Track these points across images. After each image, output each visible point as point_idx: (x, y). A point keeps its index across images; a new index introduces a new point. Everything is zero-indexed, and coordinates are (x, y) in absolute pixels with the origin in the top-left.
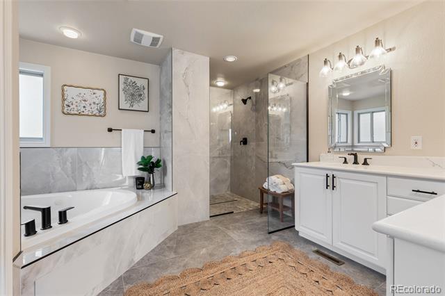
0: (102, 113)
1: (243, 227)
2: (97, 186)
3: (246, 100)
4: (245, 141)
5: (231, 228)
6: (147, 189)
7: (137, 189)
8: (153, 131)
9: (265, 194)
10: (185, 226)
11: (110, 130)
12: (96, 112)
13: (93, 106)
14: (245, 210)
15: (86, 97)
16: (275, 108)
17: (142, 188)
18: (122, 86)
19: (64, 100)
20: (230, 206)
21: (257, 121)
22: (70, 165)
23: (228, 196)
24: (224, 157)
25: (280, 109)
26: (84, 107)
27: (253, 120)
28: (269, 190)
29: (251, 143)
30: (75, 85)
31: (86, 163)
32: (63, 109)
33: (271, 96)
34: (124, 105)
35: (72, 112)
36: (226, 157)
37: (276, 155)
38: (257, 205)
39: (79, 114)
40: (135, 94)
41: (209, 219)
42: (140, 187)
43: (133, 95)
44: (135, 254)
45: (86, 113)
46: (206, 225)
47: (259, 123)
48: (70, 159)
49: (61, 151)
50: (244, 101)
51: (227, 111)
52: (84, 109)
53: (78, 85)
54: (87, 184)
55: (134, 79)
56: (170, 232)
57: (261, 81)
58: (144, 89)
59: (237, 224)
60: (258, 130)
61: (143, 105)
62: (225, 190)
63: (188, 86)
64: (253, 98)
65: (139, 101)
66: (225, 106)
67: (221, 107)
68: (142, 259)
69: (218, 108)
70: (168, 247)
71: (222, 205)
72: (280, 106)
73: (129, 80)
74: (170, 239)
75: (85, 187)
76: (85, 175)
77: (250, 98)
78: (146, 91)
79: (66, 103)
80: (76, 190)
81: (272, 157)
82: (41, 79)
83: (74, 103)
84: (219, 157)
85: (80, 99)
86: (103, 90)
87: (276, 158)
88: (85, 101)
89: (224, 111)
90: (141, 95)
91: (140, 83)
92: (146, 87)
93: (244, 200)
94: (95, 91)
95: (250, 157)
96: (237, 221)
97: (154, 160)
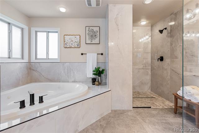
0: (79, 46)
1: (157, 123)
2: (77, 81)
3: (162, 31)
4: (162, 59)
5: (147, 121)
6: (96, 85)
7: (93, 84)
8: (102, 54)
9: (178, 100)
10: (115, 111)
11: (82, 54)
12: (76, 46)
13: (75, 43)
14: (161, 107)
15: (73, 39)
16: (188, 35)
17: (94, 84)
18: (87, 32)
19: (64, 41)
20: (149, 101)
21: (171, 44)
22: (66, 70)
23: (149, 93)
24: (146, 69)
25: (193, 35)
26: (72, 44)
27: (169, 44)
28: (183, 97)
29: (166, 60)
30: (68, 34)
31: (72, 70)
32: (64, 46)
33: (185, 23)
34: (88, 42)
35: (67, 47)
36: (148, 69)
37: (190, 69)
38: (172, 105)
39: (70, 48)
40: (93, 35)
41: (132, 109)
42: (94, 83)
43: (92, 36)
44: (79, 126)
45: (73, 47)
46: (129, 113)
47: (174, 45)
48: (66, 67)
49: (63, 64)
50: (161, 32)
51: (148, 40)
52: (71, 45)
53: (69, 34)
54: (73, 80)
55: (92, 28)
56: (105, 114)
57: (176, 14)
58: (97, 32)
59: (153, 119)
60: (173, 51)
61: (97, 41)
62: (147, 89)
63: (118, 25)
64: (169, 29)
65: (95, 39)
66: (147, 37)
67: (145, 38)
68: (84, 130)
69: (143, 39)
70: (101, 125)
71: (143, 99)
72: (193, 33)
73: (90, 29)
74: (104, 118)
75: (72, 81)
76: (72, 75)
77: (166, 29)
78: (98, 33)
79: (65, 43)
80: (68, 82)
81: (186, 71)
82: (57, 34)
83: (68, 43)
84: (143, 69)
85: (70, 40)
86: (79, 35)
87: (191, 72)
88: (72, 41)
89: (146, 41)
90: (96, 35)
91: (96, 29)
92: (98, 31)
93: (160, 98)
94: (76, 36)
95: (166, 69)
96: (153, 116)
97: (101, 70)
